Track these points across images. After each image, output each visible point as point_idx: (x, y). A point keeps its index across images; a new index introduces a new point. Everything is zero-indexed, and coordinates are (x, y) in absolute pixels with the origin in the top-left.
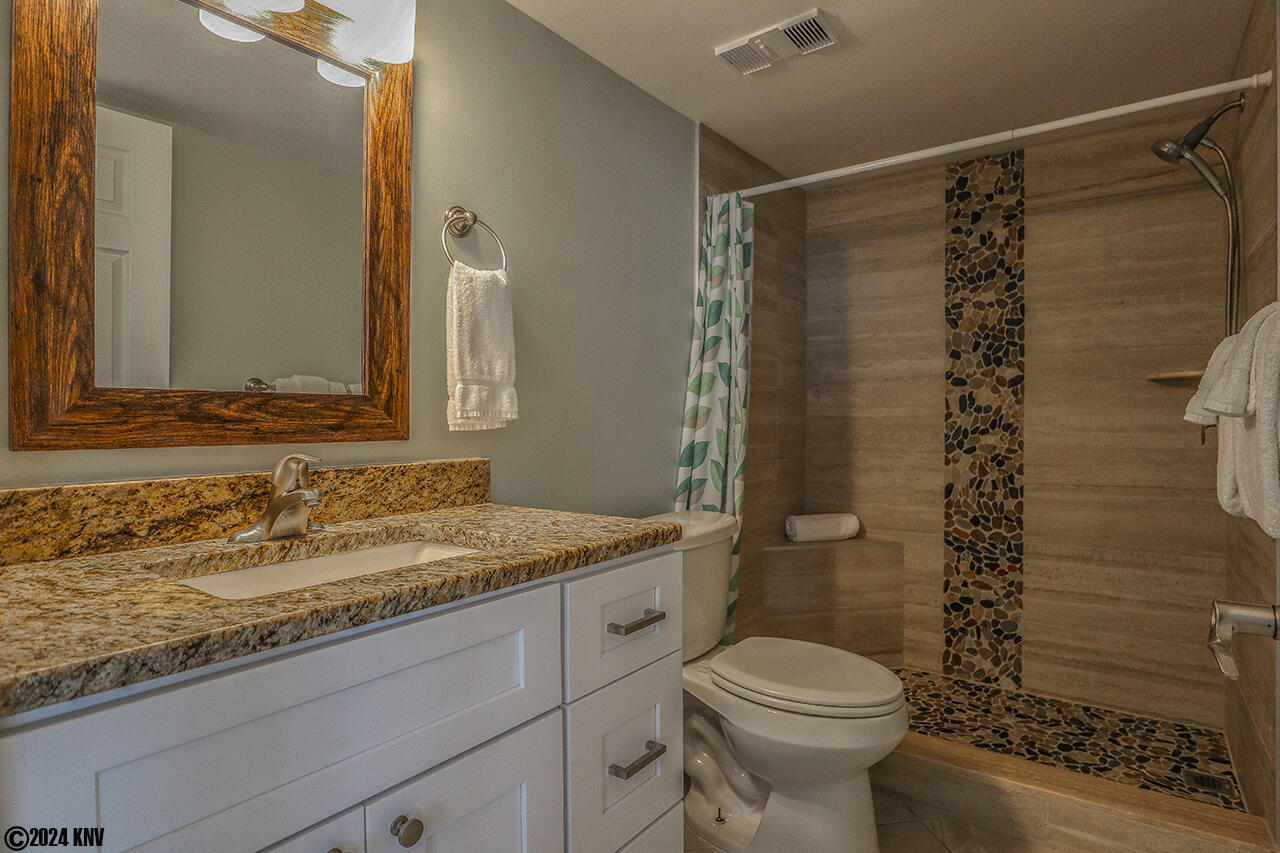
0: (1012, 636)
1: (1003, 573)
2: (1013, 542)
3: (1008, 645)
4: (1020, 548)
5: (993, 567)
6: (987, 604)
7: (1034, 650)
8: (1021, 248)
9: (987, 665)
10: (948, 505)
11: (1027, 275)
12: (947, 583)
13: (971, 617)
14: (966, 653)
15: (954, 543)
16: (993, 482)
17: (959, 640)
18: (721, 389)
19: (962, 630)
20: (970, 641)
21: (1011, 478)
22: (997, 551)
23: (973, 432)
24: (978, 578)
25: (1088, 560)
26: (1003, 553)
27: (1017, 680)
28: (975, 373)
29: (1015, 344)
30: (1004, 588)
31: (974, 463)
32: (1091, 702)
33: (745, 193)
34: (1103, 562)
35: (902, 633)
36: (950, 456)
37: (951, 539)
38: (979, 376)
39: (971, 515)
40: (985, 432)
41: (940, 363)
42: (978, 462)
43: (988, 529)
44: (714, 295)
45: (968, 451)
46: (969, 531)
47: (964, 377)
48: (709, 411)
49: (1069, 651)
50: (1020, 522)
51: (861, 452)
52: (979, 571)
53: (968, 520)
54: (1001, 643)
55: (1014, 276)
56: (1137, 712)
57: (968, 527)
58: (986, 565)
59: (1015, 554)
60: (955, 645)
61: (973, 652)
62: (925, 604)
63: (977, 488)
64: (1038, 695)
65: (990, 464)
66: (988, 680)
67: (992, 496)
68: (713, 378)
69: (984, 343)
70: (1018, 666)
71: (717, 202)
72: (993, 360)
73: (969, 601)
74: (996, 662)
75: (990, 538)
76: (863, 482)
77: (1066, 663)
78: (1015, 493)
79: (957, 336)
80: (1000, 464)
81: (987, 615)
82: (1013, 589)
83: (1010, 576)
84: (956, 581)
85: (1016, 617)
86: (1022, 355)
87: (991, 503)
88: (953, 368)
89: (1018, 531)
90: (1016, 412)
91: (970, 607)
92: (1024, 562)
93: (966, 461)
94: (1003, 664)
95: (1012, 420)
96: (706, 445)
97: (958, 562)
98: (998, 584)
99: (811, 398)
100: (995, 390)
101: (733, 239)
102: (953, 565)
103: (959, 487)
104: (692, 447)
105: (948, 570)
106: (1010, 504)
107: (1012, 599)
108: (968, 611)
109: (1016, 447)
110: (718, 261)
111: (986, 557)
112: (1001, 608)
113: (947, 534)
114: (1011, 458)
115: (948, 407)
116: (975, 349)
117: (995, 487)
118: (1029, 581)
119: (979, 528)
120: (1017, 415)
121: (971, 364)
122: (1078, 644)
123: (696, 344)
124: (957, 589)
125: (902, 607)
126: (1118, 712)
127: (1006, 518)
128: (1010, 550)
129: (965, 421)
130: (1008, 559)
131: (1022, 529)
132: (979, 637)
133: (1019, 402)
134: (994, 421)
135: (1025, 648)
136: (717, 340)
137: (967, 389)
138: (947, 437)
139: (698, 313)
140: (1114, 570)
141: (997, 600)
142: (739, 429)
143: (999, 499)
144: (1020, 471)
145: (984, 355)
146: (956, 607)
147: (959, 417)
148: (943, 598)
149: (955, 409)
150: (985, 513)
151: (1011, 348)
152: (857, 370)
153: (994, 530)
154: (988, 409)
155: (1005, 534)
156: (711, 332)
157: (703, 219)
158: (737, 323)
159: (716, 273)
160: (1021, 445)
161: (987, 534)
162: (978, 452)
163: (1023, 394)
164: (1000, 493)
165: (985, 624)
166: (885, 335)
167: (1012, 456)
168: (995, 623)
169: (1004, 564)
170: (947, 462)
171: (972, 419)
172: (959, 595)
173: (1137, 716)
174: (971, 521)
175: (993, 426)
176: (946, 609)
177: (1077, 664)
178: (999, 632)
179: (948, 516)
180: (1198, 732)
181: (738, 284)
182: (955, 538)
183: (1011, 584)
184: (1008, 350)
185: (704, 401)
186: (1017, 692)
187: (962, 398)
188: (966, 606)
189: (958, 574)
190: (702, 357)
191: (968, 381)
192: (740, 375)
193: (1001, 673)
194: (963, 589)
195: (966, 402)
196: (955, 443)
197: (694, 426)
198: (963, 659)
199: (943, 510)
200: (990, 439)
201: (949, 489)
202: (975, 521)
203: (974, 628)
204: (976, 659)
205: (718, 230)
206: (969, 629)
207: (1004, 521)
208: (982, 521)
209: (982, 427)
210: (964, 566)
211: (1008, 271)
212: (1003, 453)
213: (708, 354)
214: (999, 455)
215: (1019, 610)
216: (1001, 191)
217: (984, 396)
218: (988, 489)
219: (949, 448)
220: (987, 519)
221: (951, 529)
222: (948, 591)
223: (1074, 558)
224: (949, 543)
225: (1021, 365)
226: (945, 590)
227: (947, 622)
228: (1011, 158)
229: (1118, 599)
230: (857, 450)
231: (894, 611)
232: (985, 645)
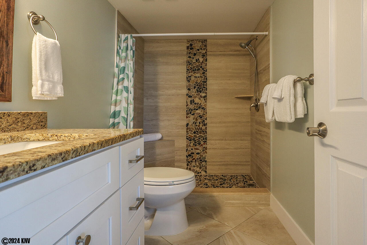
0: (204, 161)
1: (202, 145)
2: (204, 137)
3: (204, 163)
4: (206, 139)
5: (199, 144)
6: (198, 154)
7: (210, 163)
8: (206, 64)
9: (198, 169)
10: (187, 129)
11: (207, 71)
12: (187, 150)
13: (194, 157)
14: (192, 167)
15: (189, 139)
16: (199, 122)
17: (190, 164)
18: (125, 94)
19: (191, 161)
20: (193, 164)
21: (204, 121)
22: (201, 140)
23: (194, 110)
24: (195, 147)
25: (222, 140)
26: (202, 140)
27: (206, 172)
28: (194, 94)
29: (205, 88)
30: (202, 149)
31: (194, 117)
32: (223, 174)
33: (133, 35)
34: (226, 140)
35: (174, 165)
36: (188, 116)
37: (188, 138)
38: (195, 95)
39: (193, 131)
40: (197, 110)
41: (185, 91)
42: (195, 117)
43: (198, 134)
44: (122, 65)
45: (193, 114)
46: (193, 135)
47: (191, 95)
48: (121, 101)
49: (218, 162)
50: (206, 132)
51: (161, 115)
52: (196, 145)
53: (193, 132)
54: (201, 163)
55: (204, 71)
56: (233, 174)
57: (193, 134)
58: (197, 144)
59: (205, 140)
60: (190, 165)
61: (194, 166)
62: (181, 156)
63: (195, 124)
64: (211, 174)
65: (198, 118)
66: (198, 173)
67: (199, 126)
68: (122, 91)
69: (197, 87)
70: (206, 168)
71: (123, 36)
72: (199, 91)
73: (193, 153)
74: (200, 168)
75: (199, 137)
76: (162, 124)
77: (217, 165)
78: (205, 125)
79: (190, 85)
80: (201, 117)
81: (198, 156)
82: (205, 149)
83: (204, 146)
84: (189, 149)
85: (205, 156)
86: (206, 90)
87: (199, 128)
88: (188, 92)
89: (206, 134)
90: (205, 104)
91: (193, 155)
92: (207, 142)
93: (192, 117)
94: (202, 168)
95: (204, 106)
96: (120, 111)
97: (190, 144)
98: (201, 148)
99: (145, 100)
100: (200, 99)
101: (129, 48)
102: (189, 145)
103: (190, 124)
104: (115, 112)
105: (187, 146)
106: (204, 128)
107: (204, 151)
108: (193, 156)
109: (205, 113)
110: (124, 54)
111: (197, 142)
112: (202, 154)
113: (187, 136)
114: (204, 116)
115: (187, 103)
116: (194, 88)
117: (200, 123)
118: (208, 146)
119: (196, 134)
120: (205, 105)
121: (193, 92)
122: (220, 160)
123: (116, 80)
124: (190, 151)
125: (174, 157)
126: (229, 175)
127: (203, 131)
128: (204, 139)
129: (192, 107)
130: (203, 142)
131: (207, 134)
132: (196, 162)
133: (206, 102)
134: (200, 107)
135: (207, 164)
136: (123, 79)
137: (192, 99)
138: (187, 111)
139: (116, 70)
140: (228, 142)
141: (200, 152)
142: (131, 107)
143: (201, 126)
144: (206, 119)
145: (197, 90)
146: (190, 155)
147: (190, 106)
148: (186, 154)
149: (189, 103)
150: (197, 130)
151: (204, 88)
152: (160, 92)
153: (200, 135)
154: (198, 104)
155: (202, 135)
156: (121, 76)
157: (118, 41)
158: (131, 74)
159: (123, 58)
160: (206, 113)
161: (198, 136)
162: (195, 115)
163: (207, 100)
164: (201, 125)
165: (197, 159)
166: (169, 83)
167: (204, 115)
168: (200, 158)
169: (202, 143)
170: (187, 117)
171: (194, 106)
172: (190, 152)
173: (233, 175)
174: (194, 133)
175: (199, 108)
176: (187, 157)
177: (220, 165)
178: (201, 160)
179: (187, 132)
180: (246, 176)
181: (132, 62)
182: (189, 138)
183: (204, 148)
184: (203, 89)
185: (119, 98)
186: (206, 174)
187: (191, 101)
188: (192, 155)
189: (190, 147)
190: (118, 84)
191: (193, 96)
192: (131, 89)
193: (202, 171)
194: (191, 150)
195: (192, 102)
196: (189, 112)
197: (116, 105)
198: (192, 169)
199: (186, 130)
200: (198, 111)
201: (187, 125)
202: (195, 133)
203: (194, 160)
204: (195, 168)
205: (123, 45)
206: (193, 161)
207: (202, 132)
208: (196, 132)
209: (196, 108)
210: (192, 145)
211: (203, 69)
212: (202, 115)
213: (120, 83)
214: (201, 115)
215: (206, 154)
216: (201, 49)
217: (197, 100)
218: (198, 124)
219: (187, 114)
220: (198, 132)
221: (188, 135)
222: (188, 152)
223: (219, 140)
224: (187, 139)
225: (206, 93)
226: (187, 151)
227: (187, 160)
228: (204, 41)
229: (229, 148)
230: (160, 115)
231: (172, 159)
232: (198, 164)
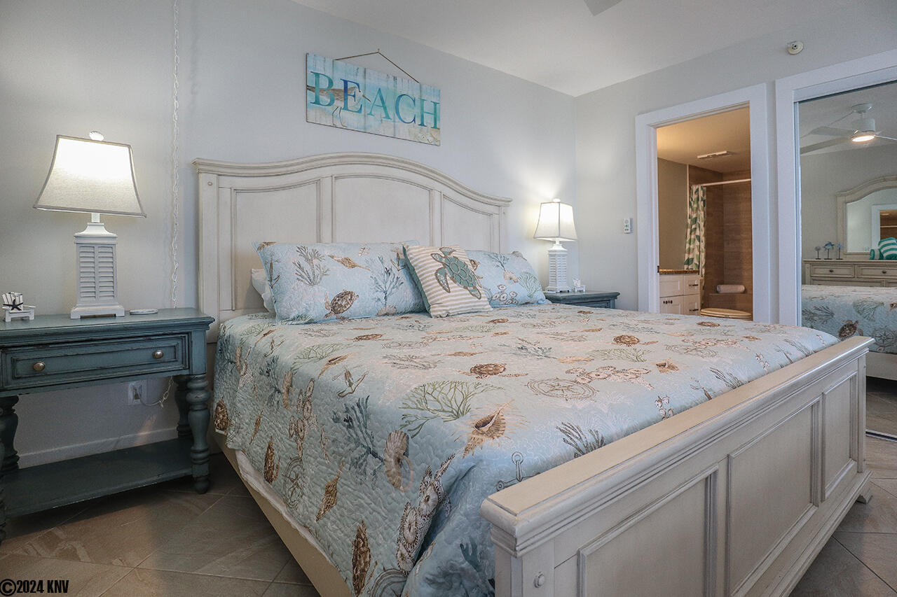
18: (697, 243)
33: (705, 185)
44: (694, 216)
48: (693, 249)
68: (695, 240)
71: (694, 188)
76: (745, 274)
96: (693, 259)
101: (700, 199)
104: (688, 259)
110: (695, 206)
123: (689, 230)
136: (695, 229)
139: (689, 221)
142: (703, 255)
156: (693, 227)
157: (690, 192)
158: (702, 224)
159: (695, 209)
181: (702, 213)
185: (692, 246)
190: (691, 234)
192: (703, 238)
197: (689, 253)
205: (695, 197)
213: (693, 233)
